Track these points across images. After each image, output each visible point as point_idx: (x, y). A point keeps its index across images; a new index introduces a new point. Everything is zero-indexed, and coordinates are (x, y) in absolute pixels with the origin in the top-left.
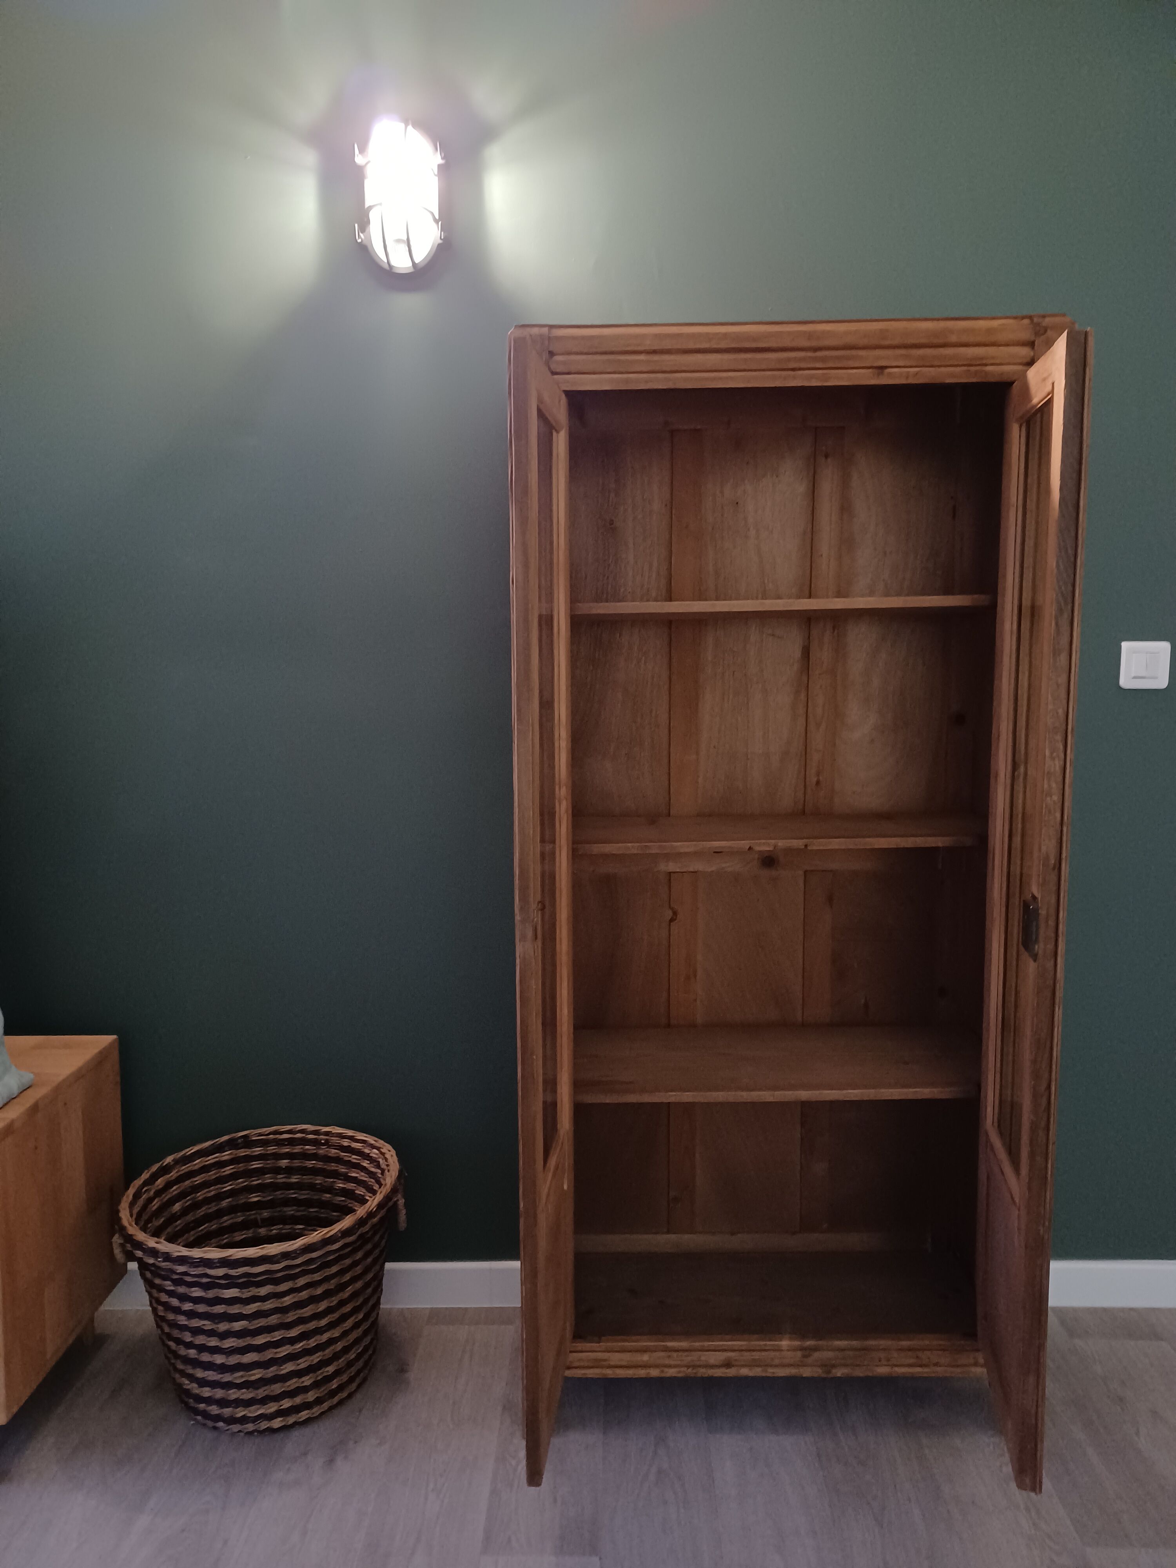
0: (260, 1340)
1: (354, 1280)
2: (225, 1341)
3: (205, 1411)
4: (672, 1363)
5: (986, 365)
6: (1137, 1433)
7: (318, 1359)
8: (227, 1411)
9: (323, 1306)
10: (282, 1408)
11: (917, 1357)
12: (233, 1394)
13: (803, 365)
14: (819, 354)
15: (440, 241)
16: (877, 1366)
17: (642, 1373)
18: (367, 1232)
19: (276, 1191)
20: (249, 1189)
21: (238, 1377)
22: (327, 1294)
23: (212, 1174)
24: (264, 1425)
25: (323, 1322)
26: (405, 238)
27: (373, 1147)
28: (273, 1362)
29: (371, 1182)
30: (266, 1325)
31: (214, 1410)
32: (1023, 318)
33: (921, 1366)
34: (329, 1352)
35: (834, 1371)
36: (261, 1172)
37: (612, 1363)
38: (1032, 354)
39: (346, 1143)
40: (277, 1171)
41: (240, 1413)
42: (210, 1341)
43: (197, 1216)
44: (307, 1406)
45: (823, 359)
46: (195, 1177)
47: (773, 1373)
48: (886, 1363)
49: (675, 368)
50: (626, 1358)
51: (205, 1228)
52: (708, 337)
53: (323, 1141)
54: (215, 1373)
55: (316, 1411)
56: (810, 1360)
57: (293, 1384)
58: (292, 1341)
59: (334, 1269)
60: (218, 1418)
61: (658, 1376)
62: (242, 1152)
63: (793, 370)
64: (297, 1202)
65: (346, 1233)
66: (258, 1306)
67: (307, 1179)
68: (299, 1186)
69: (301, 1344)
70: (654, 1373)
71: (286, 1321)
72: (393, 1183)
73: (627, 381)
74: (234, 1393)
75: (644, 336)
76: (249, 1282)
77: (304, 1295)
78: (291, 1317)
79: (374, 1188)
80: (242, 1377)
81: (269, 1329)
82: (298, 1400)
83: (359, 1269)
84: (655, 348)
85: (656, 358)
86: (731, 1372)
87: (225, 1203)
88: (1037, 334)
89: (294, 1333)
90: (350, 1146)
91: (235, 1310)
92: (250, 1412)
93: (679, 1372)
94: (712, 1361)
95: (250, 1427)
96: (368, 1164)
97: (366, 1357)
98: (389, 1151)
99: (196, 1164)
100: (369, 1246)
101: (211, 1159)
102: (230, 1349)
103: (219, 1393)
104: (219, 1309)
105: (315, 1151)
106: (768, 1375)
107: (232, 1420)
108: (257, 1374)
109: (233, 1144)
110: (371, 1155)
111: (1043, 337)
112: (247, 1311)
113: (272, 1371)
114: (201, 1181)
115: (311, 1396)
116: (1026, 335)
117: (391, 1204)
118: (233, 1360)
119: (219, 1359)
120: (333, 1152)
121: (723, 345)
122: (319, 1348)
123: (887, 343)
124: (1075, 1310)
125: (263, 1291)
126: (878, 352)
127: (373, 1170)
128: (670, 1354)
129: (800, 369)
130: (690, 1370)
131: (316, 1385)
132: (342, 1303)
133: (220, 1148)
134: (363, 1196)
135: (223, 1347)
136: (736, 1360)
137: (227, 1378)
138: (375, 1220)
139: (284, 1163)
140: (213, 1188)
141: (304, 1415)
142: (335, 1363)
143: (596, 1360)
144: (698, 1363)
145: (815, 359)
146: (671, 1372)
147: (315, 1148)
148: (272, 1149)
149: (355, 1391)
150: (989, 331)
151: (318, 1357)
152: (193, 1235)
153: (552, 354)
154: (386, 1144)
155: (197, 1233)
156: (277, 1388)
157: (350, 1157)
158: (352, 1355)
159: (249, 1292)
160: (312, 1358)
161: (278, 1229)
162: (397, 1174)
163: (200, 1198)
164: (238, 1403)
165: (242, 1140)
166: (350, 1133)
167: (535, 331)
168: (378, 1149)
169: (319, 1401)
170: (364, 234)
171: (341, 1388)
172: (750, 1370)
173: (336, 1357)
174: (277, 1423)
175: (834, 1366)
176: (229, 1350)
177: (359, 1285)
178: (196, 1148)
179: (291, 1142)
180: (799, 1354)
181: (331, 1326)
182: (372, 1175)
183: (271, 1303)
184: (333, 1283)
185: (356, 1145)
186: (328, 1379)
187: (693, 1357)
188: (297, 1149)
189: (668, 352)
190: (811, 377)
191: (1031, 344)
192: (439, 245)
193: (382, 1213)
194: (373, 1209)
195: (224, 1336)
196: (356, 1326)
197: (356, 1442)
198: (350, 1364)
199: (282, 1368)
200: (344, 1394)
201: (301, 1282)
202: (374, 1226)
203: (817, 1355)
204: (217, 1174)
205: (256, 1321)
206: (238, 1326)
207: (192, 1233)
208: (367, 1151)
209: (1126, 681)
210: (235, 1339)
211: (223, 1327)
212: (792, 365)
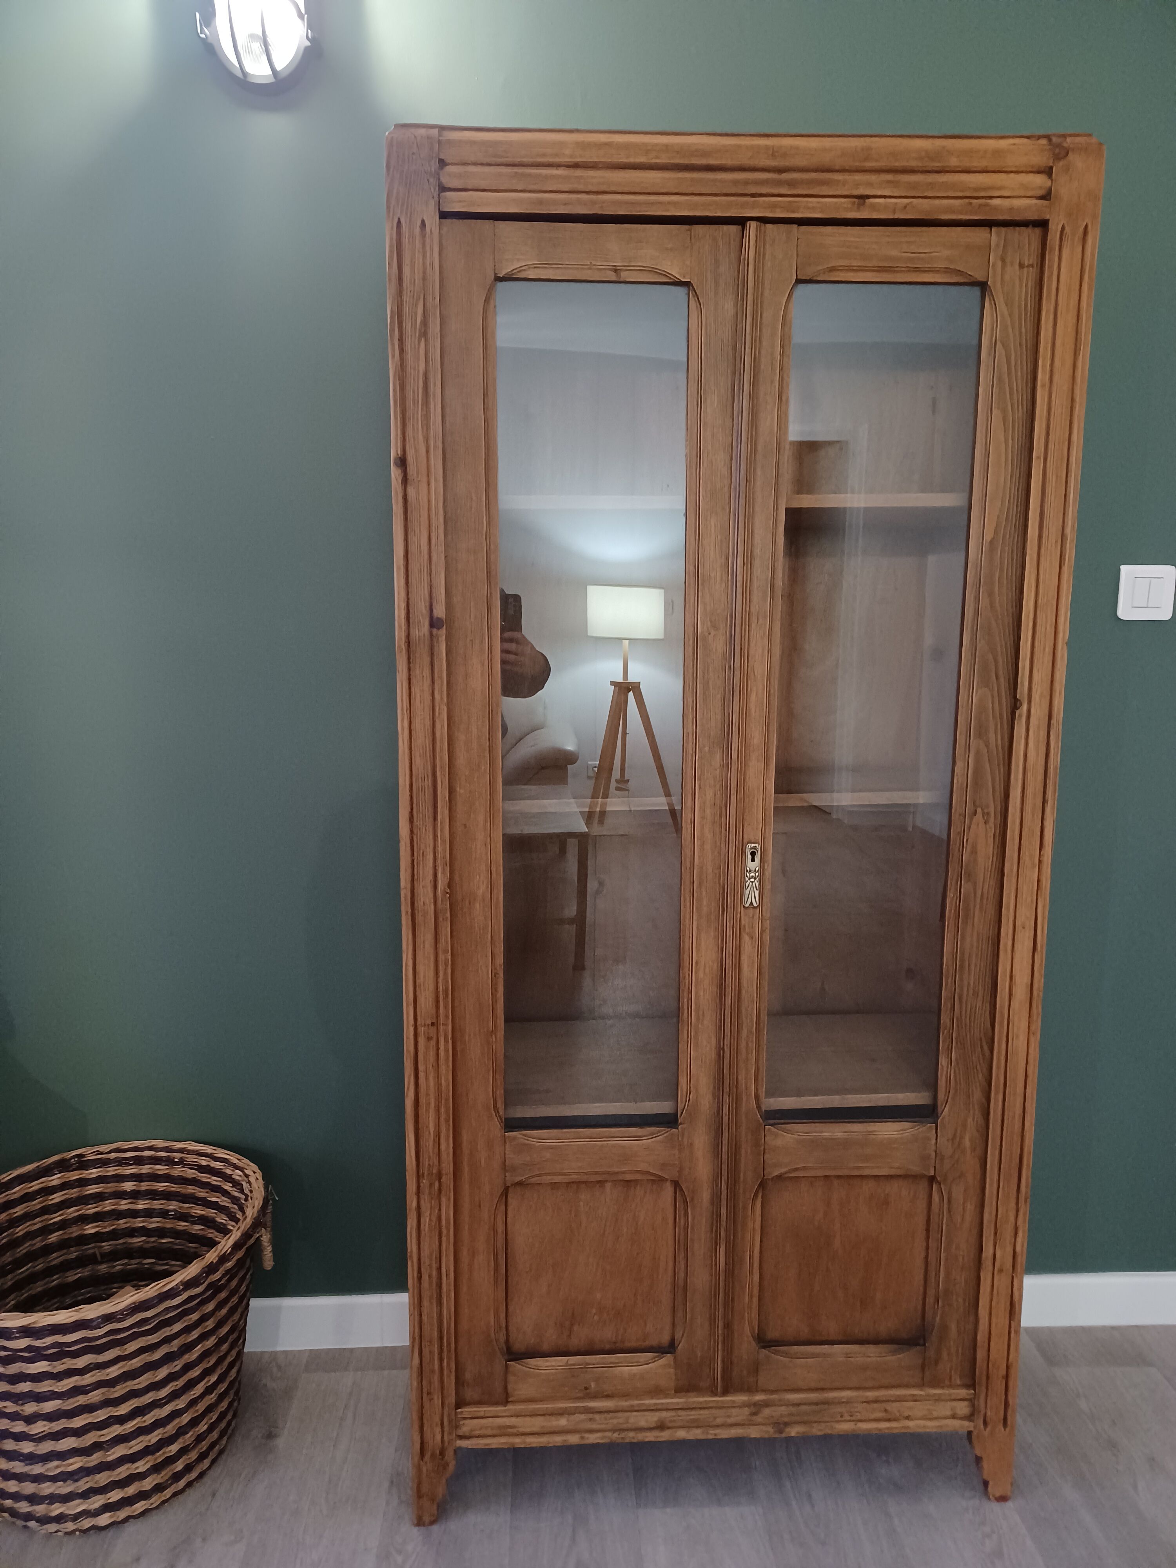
0: (78, 1422)
1: (203, 1337)
2: (32, 1426)
3: (12, 1508)
4: (594, 1426)
5: (991, 198)
6: (1135, 1487)
7: (158, 1438)
8: (40, 1509)
9: (163, 1373)
10: (109, 1501)
11: (886, 1411)
12: (47, 1489)
13: (764, 190)
14: (785, 176)
15: (308, 43)
16: (838, 1422)
17: (558, 1440)
18: (220, 1280)
19: (119, 1220)
20: (84, 1219)
21: (53, 1468)
22: (169, 1358)
23: (36, 1204)
24: (87, 1523)
25: (164, 1393)
26: (260, 33)
27: (236, 1167)
28: (97, 1446)
29: (234, 1208)
30: (84, 1404)
31: (24, 1507)
32: (1039, 137)
33: (889, 1420)
34: (170, 1429)
35: (788, 1430)
36: (99, 1197)
37: (521, 1430)
38: (1049, 183)
39: (204, 1162)
40: (120, 1195)
41: (57, 1509)
42: (14, 1426)
43: (18, 1255)
44: (143, 1495)
45: (791, 184)
46: (13, 1208)
47: (715, 1435)
48: (849, 1418)
49: (604, 188)
50: (537, 1423)
51: (27, 1270)
52: (647, 149)
53: (176, 1160)
54: (22, 1464)
55: (155, 1500)
56: (758, 1419)
57: (122, 1472)
58: (121, 1420)
59: (177, 1327)
60: (28, 1517)
61: (579, 1443)
62: (74, 1176)
63: (753, 195)
64: (144, 1231)
65: (188, 1284)
66: (76, 1381)
67: (157, 1204)
68: (149, 1213)
69: (135, 1422)
70: (574, 1439)
71: (112, 1397)
72: (255, 1215)
73: (540, 202)
74: (48, 1487)
75: (562, 144)
76: (62, 1352)
77: (136, 1362)
78: (118, 1391)
79: (238, 1216)
80: (57, 1467)
81: (90, 1408)
82: (131, 1490)
83: (210, 1324)
84: (578, 160)
85: (579, 172)
86: (665, 1436)
87: (53, 1238)
88: (1057, 158)
89: (123, 1409)
90: (209, 1165)
91: (45, 1387)
92: (68, 1509)
93: (604, 1437)
94: (643, 1423)
95: (70, 1526)
96: (230, 1187)
97: (223, 1425)
98: (255, 1173)
99: (15, 1193)
100: (223, 1295)
101: (36, 1185)
102: (40, 1435)
103: (29, 1488)
104: (24, 1387)
105: (167, 1171)
106: (711, 1437)
107: (44, 1520)
108: (76, 1463)
109: (63, 1166)
110: (233, 1176)
111: (1061, 163)
112: (60, 1388)
113: (95, 1459)
114: (22, 1212)
115: (147, 1484)
116: (1041, 159)
117: (252, 1241)
118: (47, 1447)
119: (27, 1447)
120: (191, 1173)
121: (664, 160)
122: (158, 1424)
123: (869, 164)
124: (1051, 1330)
125: (81, 1362)
126: (858, 177)
127: (237, 1194)
128: (591, 1416)
129: (761, 195)
130: (616, 1435)
131: (156, 1469)
132: (188, 1367)
133: (47, 1171)
134: (224, 1225)
135: (31, 1433)
136: (671, 1421)
137: (37, 1469)
138: (229, 1265)
139: (128, 1186)
140: (38, 1219)
141: (140, 1506)
142: (181, 1440)
143: (500, 1427)
144: (625, 1426)
145: (779, 183)
146: (592, 1438)
147: (168, 1167)
148: (111, 1171)
149: (209, 1468)
150: (997, 153)
151: (157, 1436)
152: (11, 1280)
153: (442, 163)
154: (252, 1164)
155: (16, 1276)
156: (103, 1479)
157: (210, 1178)
158: (203, 1427)
159: (63, 1364)
160: (149, 1437)
161: (122, 1265)
162: (261, 1203)
163: (21, 1233)
164: (53, 1499)
165: (76, 1159)
166: (209, 1149)
167: (423, 131)
168: (241, 1169)
169: (159, 1488)
170: (209, 28)
171: (188, 1468)
172: (688, 1432)
173: (181, 1432)
174: (104, 1519)
175: (786, 1424)
176: (37, 1437)
177: (211, 1342)
178: (15, 1173)
179: (139, 1161)
180: (746, 1411)
181: (175, 1395)
182: (235, 1200)
183: (92, 1376)
184: (175, 1345)
185: (216, 1164)
186: (170, 1460)
187: (619, 1420)
188: (146, 1169)
189: (594, 166)
190: (774, 206)
191: (1048, 172)
192: (307, 49)
193: (240, 1254)
194: (227, 1251)
195: (30, 1420)
196: (209, 1390)
197: (204, 1540)
198: (199, 1439)
199: (107, 1453)
200: (193, 1475)
201: (132, 1347)
202: (227, 1272)
203: (767, 1412)
204: (43, 1202)
205: (71, 1400)
206: (50, 1406)
207: (10, 1276)
208: (229, 1172)
209: (1125, 611)
210: (45, 1423)
211: (30, 1408)
212: (753, 190)
